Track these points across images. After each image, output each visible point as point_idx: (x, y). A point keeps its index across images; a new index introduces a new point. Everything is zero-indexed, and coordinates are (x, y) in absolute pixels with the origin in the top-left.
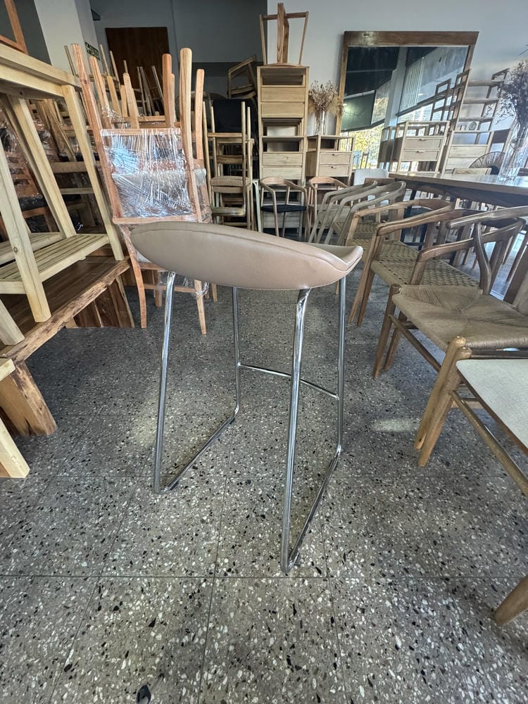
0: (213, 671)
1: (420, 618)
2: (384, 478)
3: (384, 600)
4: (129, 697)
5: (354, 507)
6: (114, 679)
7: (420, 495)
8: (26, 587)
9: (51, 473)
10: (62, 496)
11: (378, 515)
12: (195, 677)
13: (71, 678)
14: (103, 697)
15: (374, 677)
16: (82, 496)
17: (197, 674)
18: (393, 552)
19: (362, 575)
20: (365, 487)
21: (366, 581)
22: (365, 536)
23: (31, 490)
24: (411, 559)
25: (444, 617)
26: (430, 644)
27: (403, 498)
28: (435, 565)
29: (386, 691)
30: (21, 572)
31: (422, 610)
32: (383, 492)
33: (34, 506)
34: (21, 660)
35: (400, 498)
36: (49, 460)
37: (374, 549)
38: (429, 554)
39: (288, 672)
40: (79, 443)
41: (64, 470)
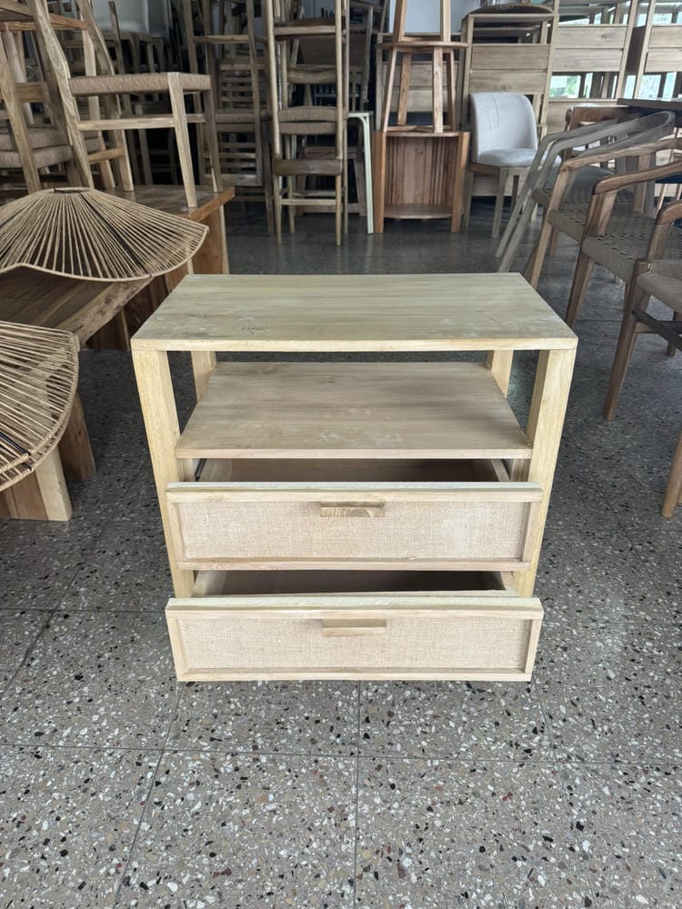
0: (373, 690)
1: (642, 656)
2: (599, 530)
3: (594, 640)
4: (273, 706)
5: (552, 558)
6: (251, 693)
7: (651, 548)
8: (111, 621)
9: (103, 518)
10: (128, 540)
11: (588, 566)
12: (351, 693)
13: (196, 691)
14: (242, 706)
15: (578, 699)
16: (157, 540)
17: (354, 692)
18: (608, 600)
19: (564, 619)
20: (569, 540)
21: (569, 625)
22: (569, 586)
23: (80, 534)
24: (633, 607)
25: (674, 656)
26: (653, 677)
27: (626, 551)
28: (666, 614)
29: (592, 709)
30: (99, 608)
31: (644, 650)
32: (596, 544)
33: (92, 549)
34: (130, 677)
35: (621, 551)
36: (94, 504)
37: (581, 597)
38: (659, 604)
39: (468, 693)
40: (133, 488)
41: (121, 514)
